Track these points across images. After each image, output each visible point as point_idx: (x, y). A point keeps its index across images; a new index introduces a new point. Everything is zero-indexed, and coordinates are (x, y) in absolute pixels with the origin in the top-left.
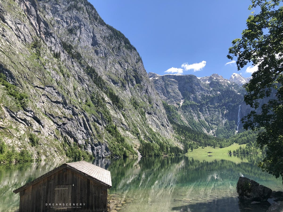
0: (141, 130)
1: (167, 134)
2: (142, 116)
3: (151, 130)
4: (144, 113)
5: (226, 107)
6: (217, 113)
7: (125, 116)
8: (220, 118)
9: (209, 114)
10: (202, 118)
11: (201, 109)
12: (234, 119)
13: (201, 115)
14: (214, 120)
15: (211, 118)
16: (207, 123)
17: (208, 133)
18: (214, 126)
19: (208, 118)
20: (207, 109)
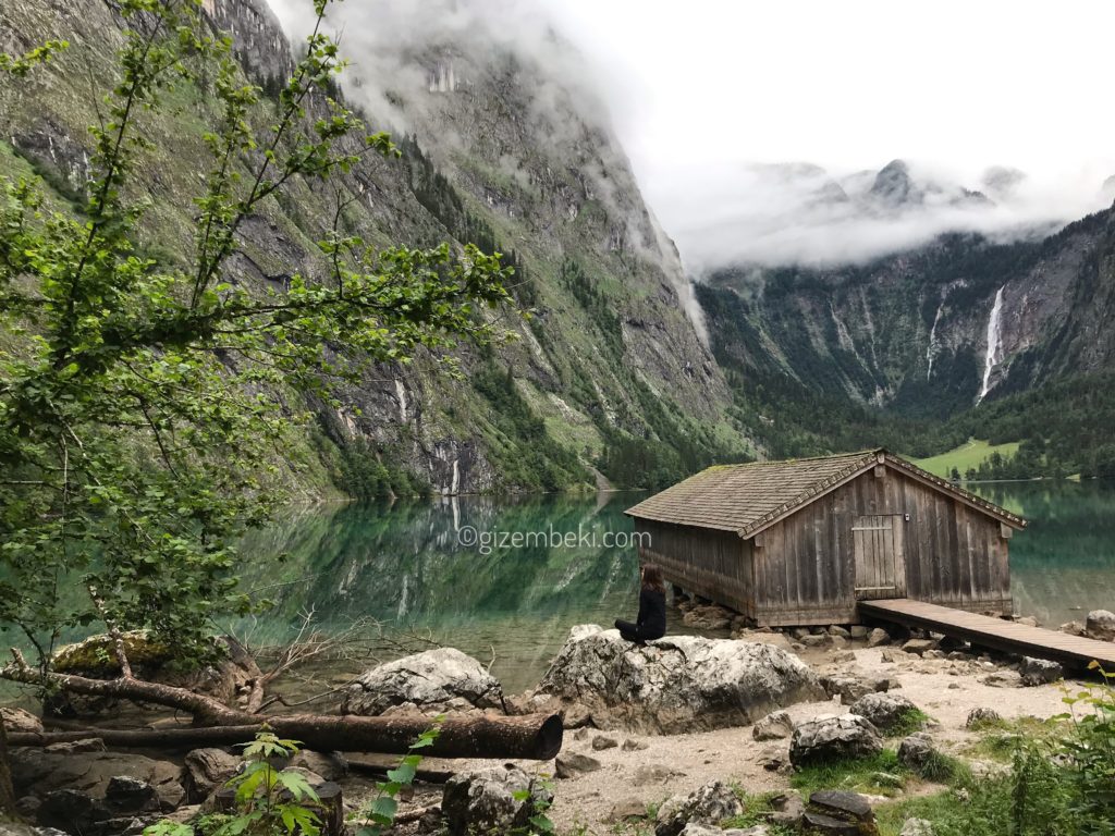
0: (604, 390)
1: (706, 405)
2: (610, 334)
3: (645, 390)
4: (618, 322)
5: (944, 296)
6: (904, 321)
7: (542, 337)
8: (917, 342)
9: (874, 323)
10: (845, 341)
11: (839, 305)
12: (974, 344)
13: (842, 331)
14: (890, 348)
15: (880, 342)
16: (863, 362)
17: (867, 400)
18: (890, 373)
19: (869, 340)
20: (865, 307)
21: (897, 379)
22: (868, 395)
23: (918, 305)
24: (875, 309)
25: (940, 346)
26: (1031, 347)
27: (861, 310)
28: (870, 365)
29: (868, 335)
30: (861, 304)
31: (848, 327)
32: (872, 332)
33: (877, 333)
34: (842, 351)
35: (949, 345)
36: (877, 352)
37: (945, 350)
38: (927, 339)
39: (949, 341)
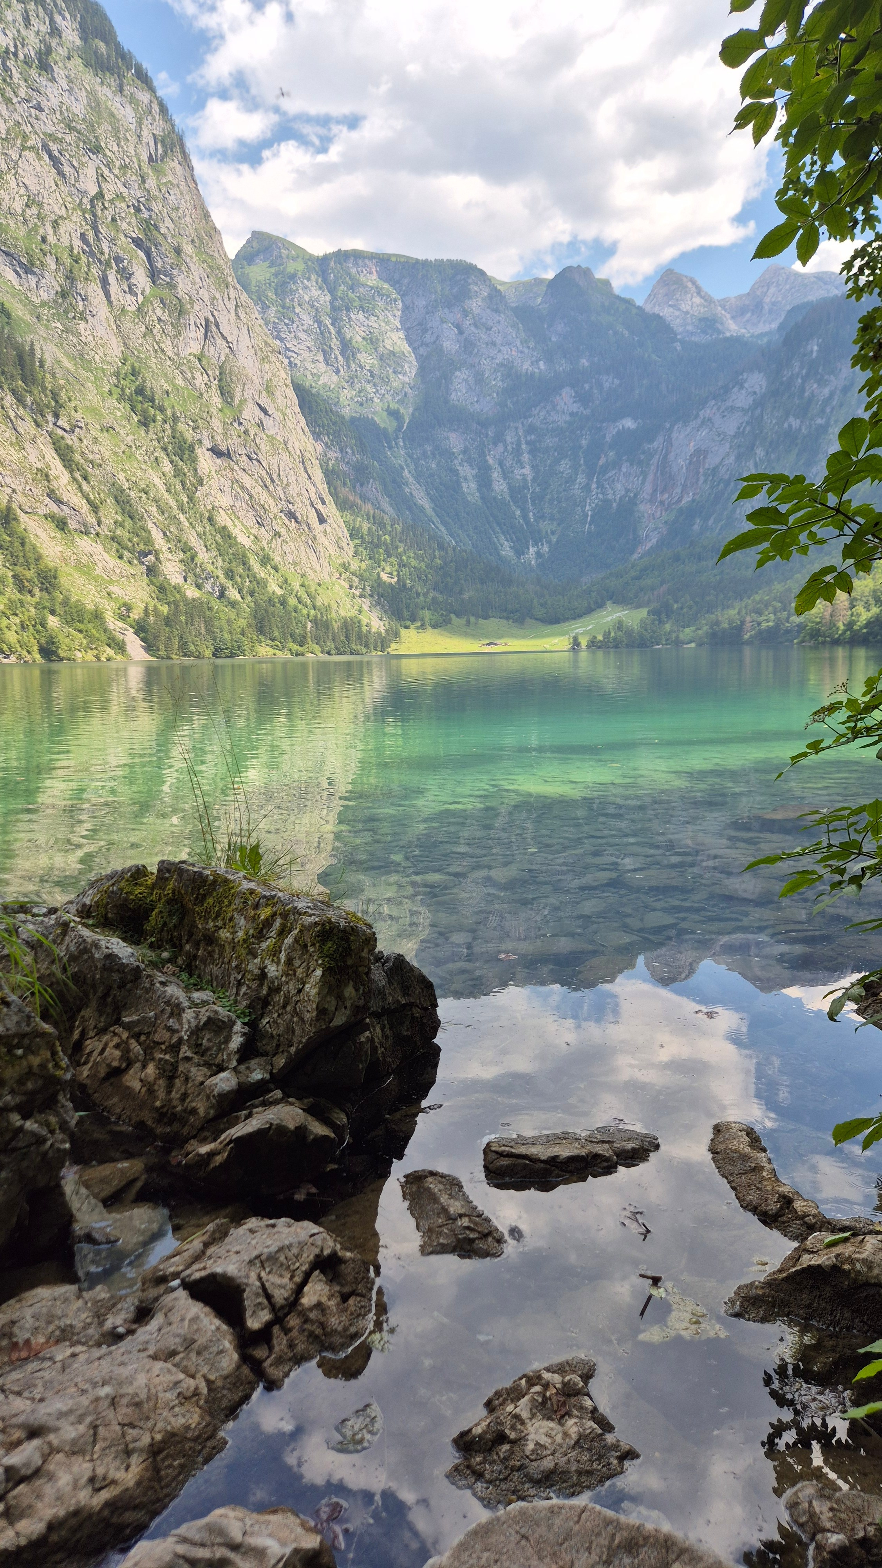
0: (165, 534)
1: (313, 557)
2: (181, 463)
3: (228, 536)
4: (192, 449)
5: (608, 439)
6: (565, 466)
7: (71, 460)
8: (576, 491)
9: (533, 467)
10: (500, 486)
11: (495, 444)
12: (636, 496)
13: (496, 475)
14: (548, 497)
15: (537, 490)
16: (518, 513)
17: (519, 558)
18: (545, 526)
19: (525, 487)
20: (524, 447)
21: (553, 533)
22: (519, 552)
23: (580, 447)
24: (533, 452)
25: (601, 496)
26: (693, 501)
27: (518, 452)
28: (525, 516)
29: (525, 480)
30: (519, 444)
31: (503, 471)
32: (529, 478)
33: (534, 480)
34: (495, 498)
35: (610, 497)
36: (533, 501)
37: (606, 501)
38: (587, 488)
39: (610, 491)
